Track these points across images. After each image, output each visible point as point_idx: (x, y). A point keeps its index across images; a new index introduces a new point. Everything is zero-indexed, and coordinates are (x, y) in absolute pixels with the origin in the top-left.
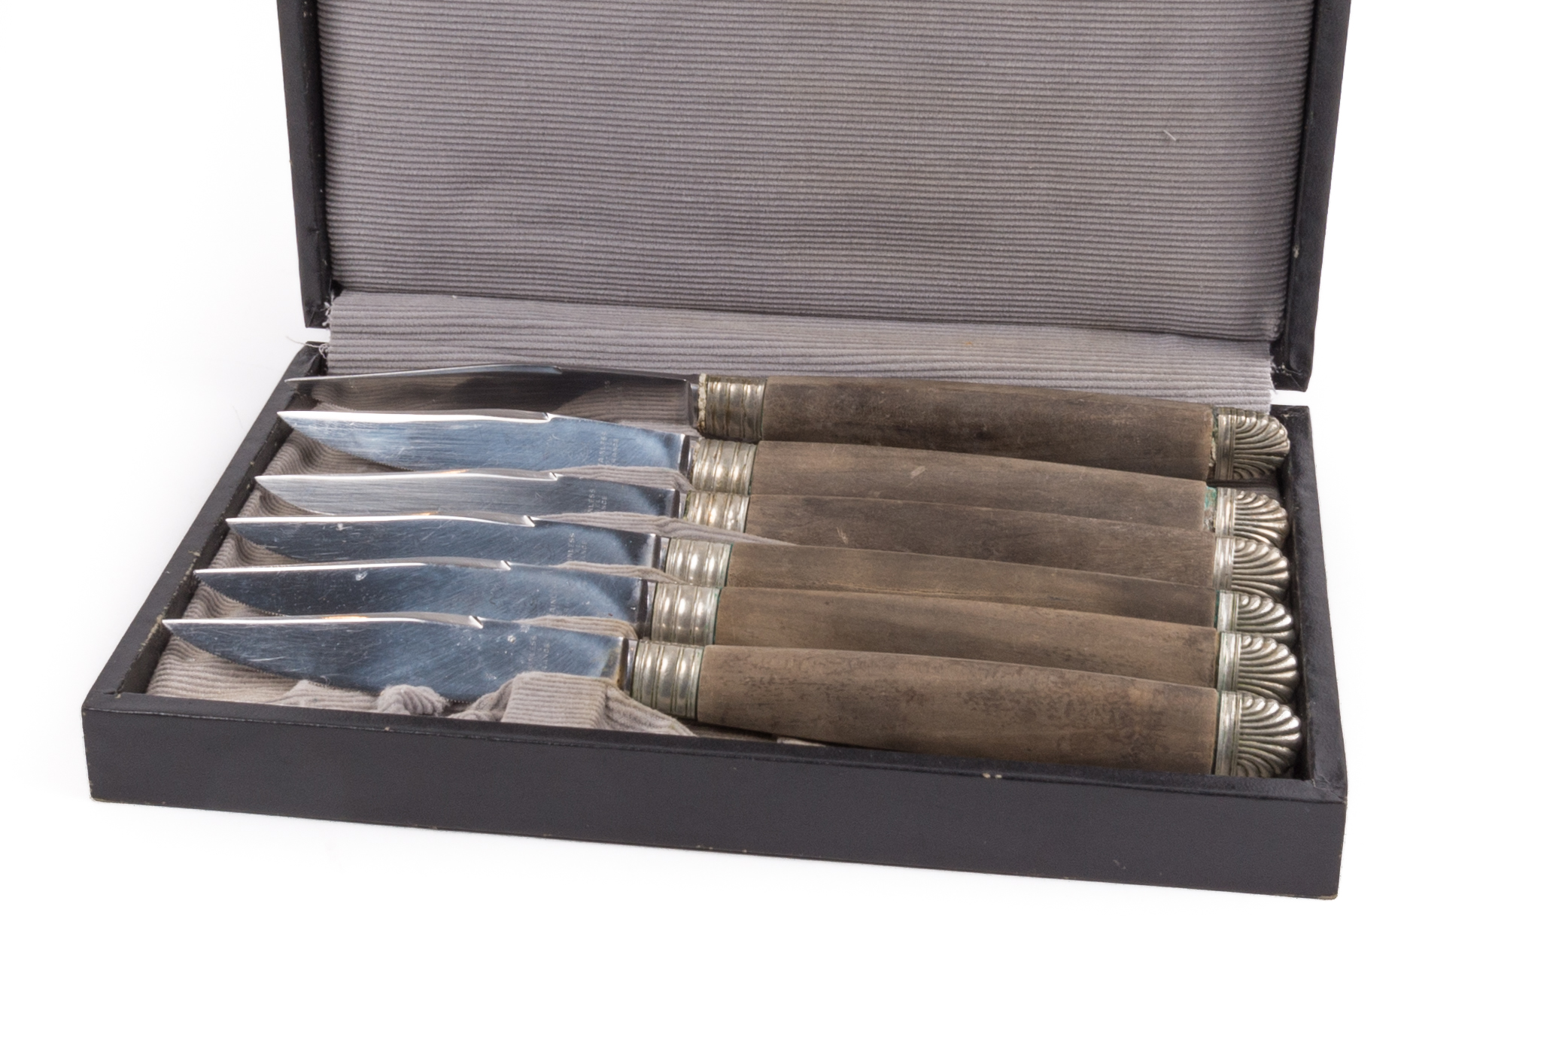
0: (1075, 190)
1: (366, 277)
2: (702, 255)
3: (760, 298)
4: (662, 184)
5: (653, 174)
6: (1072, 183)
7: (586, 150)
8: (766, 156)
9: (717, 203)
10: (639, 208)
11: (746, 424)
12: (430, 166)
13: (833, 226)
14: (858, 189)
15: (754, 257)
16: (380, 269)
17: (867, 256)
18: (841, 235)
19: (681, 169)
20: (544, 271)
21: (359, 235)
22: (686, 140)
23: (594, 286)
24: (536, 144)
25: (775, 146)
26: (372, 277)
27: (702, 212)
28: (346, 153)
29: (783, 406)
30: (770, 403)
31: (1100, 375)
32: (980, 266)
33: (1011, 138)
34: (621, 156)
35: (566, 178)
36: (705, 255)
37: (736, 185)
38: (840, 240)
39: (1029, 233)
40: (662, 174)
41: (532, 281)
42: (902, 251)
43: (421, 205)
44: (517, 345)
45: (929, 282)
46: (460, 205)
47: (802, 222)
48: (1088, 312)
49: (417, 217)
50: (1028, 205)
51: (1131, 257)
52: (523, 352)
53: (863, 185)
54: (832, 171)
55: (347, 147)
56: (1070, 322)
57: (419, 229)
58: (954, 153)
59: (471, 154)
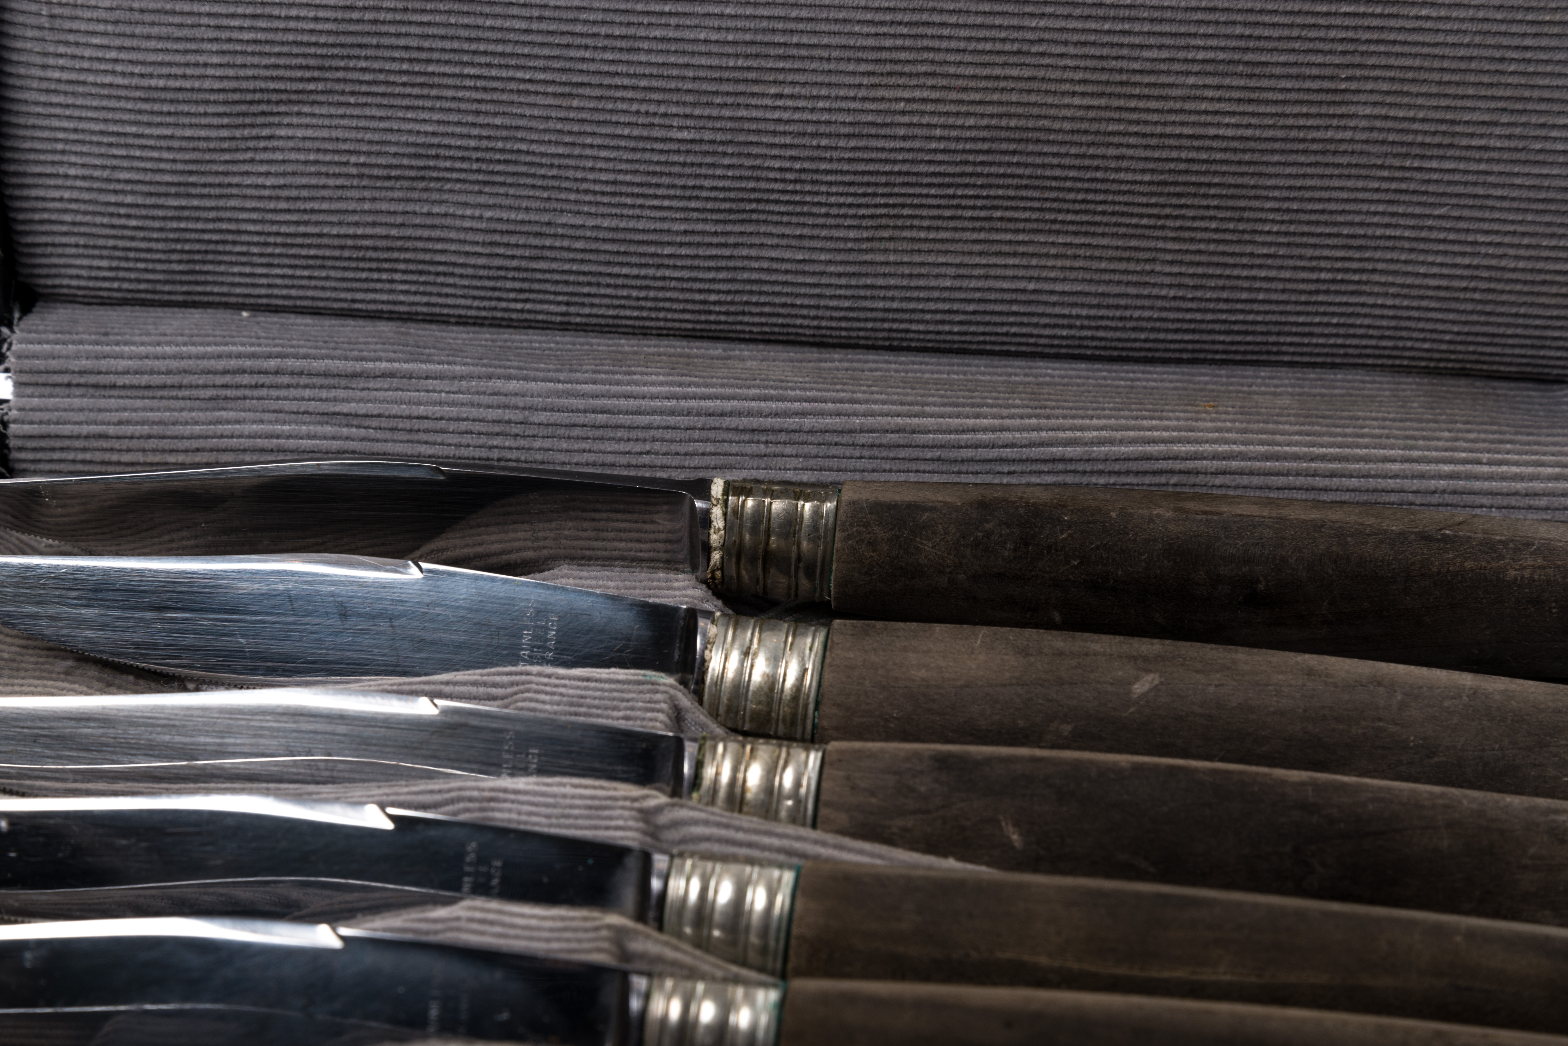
0: (1424, 120)
1: (78, 277)
2: (708, 239)
3: (815, 318)
4: (635, 107)
5: (617, 87)
6: (1421, 107)
7: (488, 40)
8: (835, 54)
9: (740, 143)
10: (588, 152)
11: (801, 574)
12: (189, 71)
13: (958, 186)
14: (1010, 116)
15: (806, 243)
16: (104, 263)
17: (1019, 243)
18: (971, 203)
19: (670, 77)
20: (411, 267)
21: (61, 199)
22: (681, 21)
23: (504, 295)
24: (392, 29)
25: (851, 34)
26: (90, 278)
27: (709, 160)
28: (29, 45)
29: (872, 544)
30: (849, 537)
31: (1460, 468)
32: (1231, 260)
33: (1311, 20)
34: (556, 52)
35: (450, 93)
36: (715, 240)
37: (775, 108)
38: (969, 213)
39: (1329, 200)
40: (634, 88)
41: (387, 286)
42: (1086, 234)
43: (176, 144)
44: (362, 408)
45: (1131, 290)
46: (251, 144)
47: (900, 180)
48: (1426, 346)
49: (167, 166)
50: (1332, 147)
51: (1519, 246)
52: (375, 423)
53: (1020, 110)
54: (960, 83)
55: (30, 33)
56: (1390, 362)
57: (173, 190)
58: (1198, 48)
59: (267, 49)
